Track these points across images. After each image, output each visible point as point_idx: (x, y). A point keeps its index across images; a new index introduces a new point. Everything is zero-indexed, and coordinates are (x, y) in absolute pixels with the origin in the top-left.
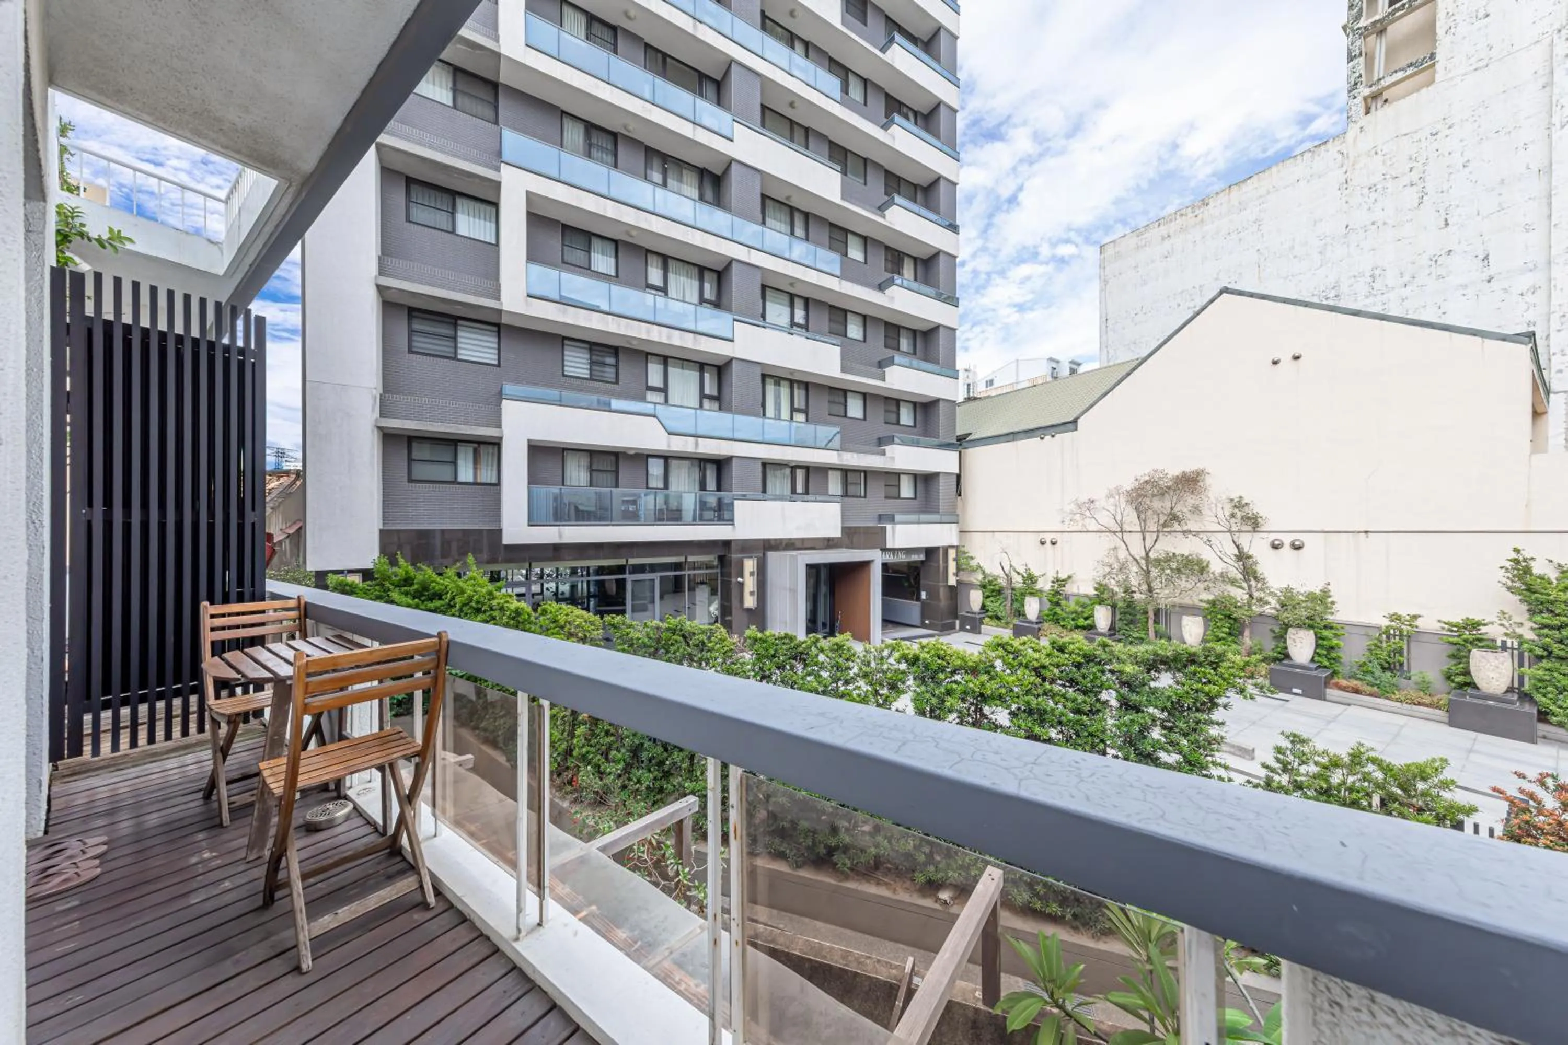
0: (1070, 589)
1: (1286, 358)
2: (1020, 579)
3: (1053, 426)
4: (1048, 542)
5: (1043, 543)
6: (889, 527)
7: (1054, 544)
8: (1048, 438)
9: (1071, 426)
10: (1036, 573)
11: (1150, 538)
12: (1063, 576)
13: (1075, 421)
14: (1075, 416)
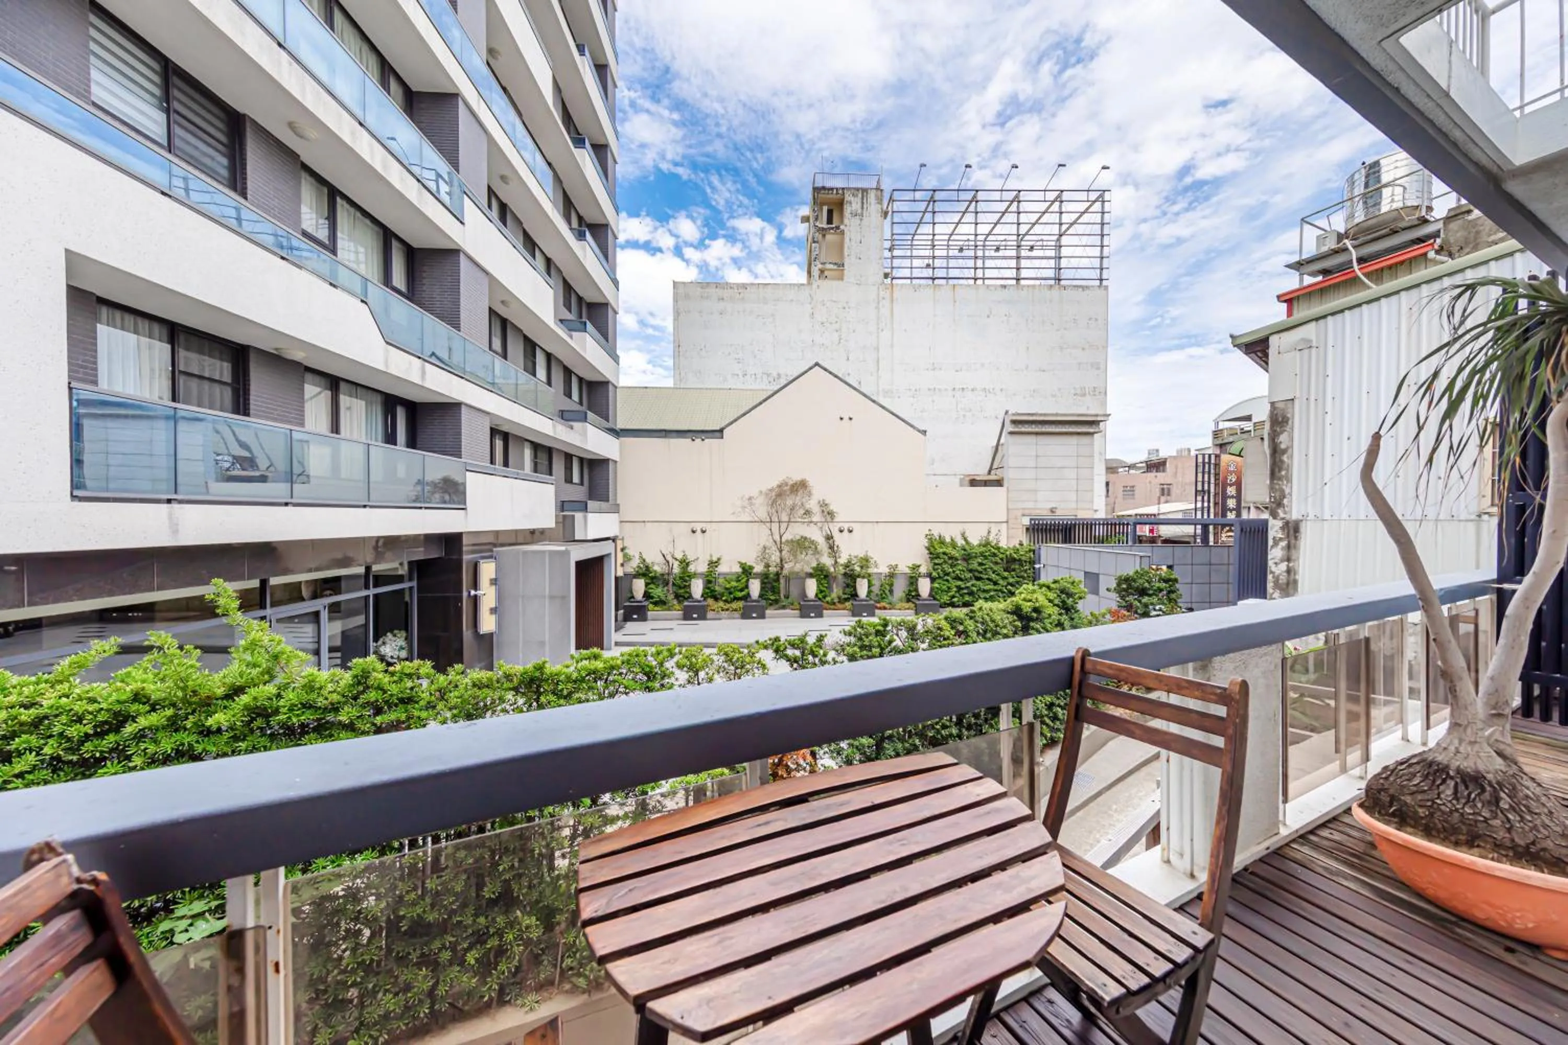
0: (722, 568)
1: (846, 418)
2: (676, 564)
3: (703, 431)
4: (699, 531)
5: (694, 532)
6: (579, 516)
7: (703, 532)
8: (698, 441)
9: (718, 434)
10: (690, 558)
11: (784, 526)
12: (715, 559)
13: (721, 431)
14: (723, 425)
